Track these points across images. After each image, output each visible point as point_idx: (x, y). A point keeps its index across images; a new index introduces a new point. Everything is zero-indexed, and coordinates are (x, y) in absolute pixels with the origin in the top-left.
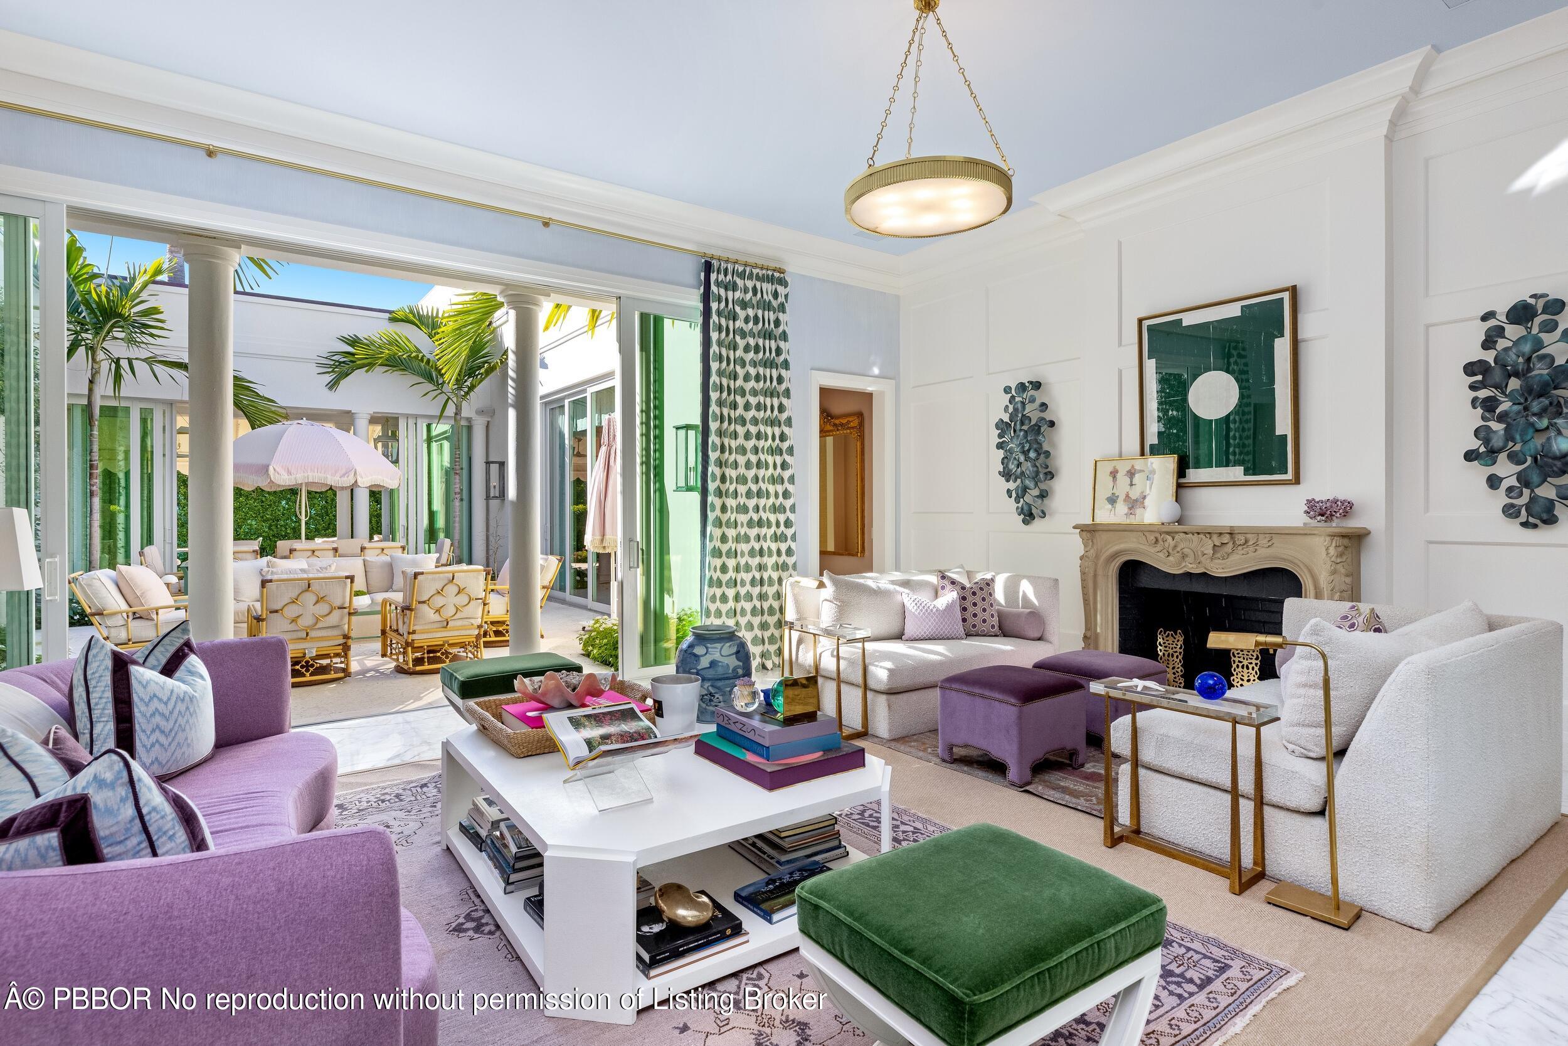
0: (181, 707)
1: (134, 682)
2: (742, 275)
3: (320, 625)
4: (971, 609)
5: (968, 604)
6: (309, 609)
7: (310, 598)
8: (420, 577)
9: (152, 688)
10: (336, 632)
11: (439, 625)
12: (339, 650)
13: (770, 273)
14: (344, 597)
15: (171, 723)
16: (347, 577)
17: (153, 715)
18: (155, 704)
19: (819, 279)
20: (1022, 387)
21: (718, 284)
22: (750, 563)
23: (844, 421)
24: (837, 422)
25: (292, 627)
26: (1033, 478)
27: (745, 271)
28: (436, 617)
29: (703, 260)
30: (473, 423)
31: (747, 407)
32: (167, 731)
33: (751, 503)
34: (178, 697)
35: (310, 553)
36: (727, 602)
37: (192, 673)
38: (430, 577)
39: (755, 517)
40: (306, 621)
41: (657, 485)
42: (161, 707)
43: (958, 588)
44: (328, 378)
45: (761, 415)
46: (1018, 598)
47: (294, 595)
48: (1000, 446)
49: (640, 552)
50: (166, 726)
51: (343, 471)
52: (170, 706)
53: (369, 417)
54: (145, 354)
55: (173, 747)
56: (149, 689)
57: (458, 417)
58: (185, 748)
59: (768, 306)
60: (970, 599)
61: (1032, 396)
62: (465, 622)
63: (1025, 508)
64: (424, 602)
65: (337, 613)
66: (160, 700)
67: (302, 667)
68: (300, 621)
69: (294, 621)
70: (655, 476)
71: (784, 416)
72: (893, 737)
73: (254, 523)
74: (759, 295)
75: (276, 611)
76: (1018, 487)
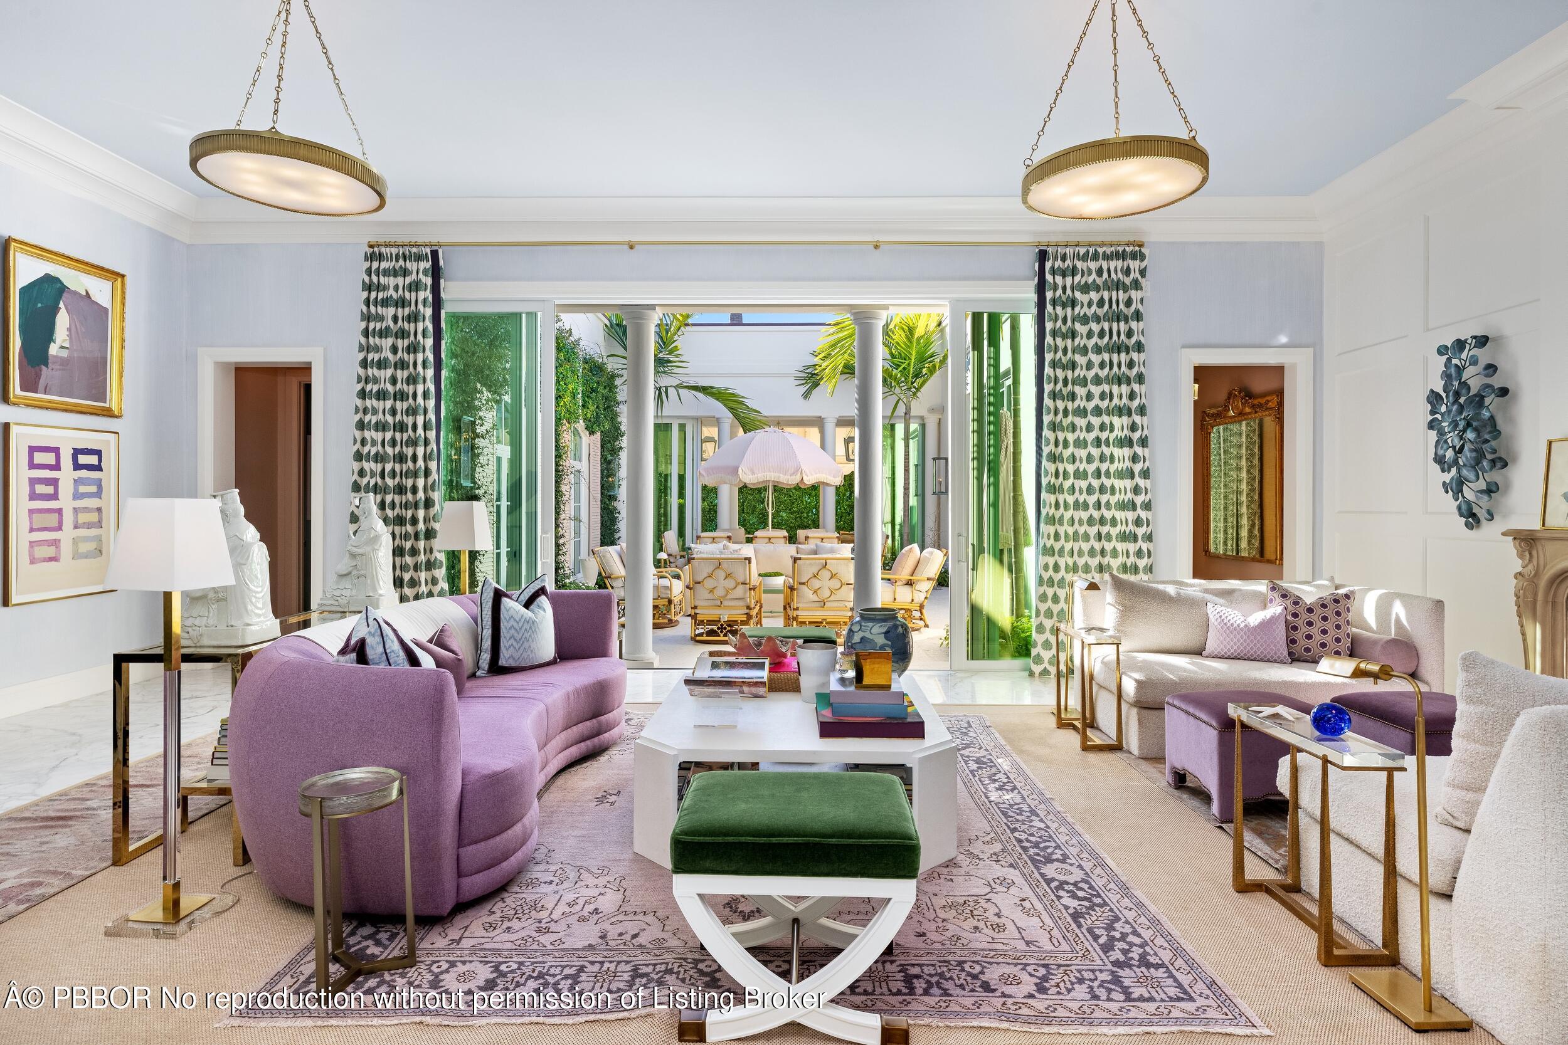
0: (527, 626)
1: (502, 607)
2: (1084, 258)
3: (730, 596)
4: (1304, 629)
5: (1300, 622)
6: (722, 584)
7: (721, 574)
8: (798, 561)
9: (511, 612)
10: (741, 603)
11: (817, 605)
12: (744, 618)
13: (1120, 249)
14: (745, 574)
15: (520, 635)
16: (746, 559)
17: (510, 628)
18: (512, 622)
19: (1195, 243)
20: (1460, 345)
21: (1054, 272)
22: (1089, 563)
23: (1263, 401)
24: (1256, 402)
25: (710, 596)
26: (1473, 467)
27: (1088, 252)
28: (814, 598)
29: (1037, 250)
30: (926, 421)
31: (1089, 397)
32: (518, 639)
33: (1092, 500)
34: (525, 620)
35: (767, 540)
36: (1058, 603)
37: (540, 607)
38: (808, 562)
39: (1096, 515)
40: (720, 592)
41: (991, 479)
42: (515, 624)
43: (1289, 602)
44: (803, 389)
45: (1104, 404)
46: (1390, 622)
47: (710, 570)
48: (1431, 425)
49: (970, 547)
50: (518, 637)
51: (793, 470)
52: (520, 625)
53: (835, 421)
54: (676, 382)
55: (521, 650)
56: (510, 613)
57: (908, 416)
58: (529, 652)
59: (1119, 286)
60: (1305, 616)
61: (1472, 356)
62: (841, 604)
63: (1464, 507)
64: (803, 584)
65: (741, 587)
66: (515, 620)
67: (718, 628)
68: (715, 591)
69: (711, 591)
70: (989, 471)
71: (1135, 403)
72: (1142, 756)
73: (784, 515)
74: (1105, 275)
75: (699, 583)
76: (1452, 479)
